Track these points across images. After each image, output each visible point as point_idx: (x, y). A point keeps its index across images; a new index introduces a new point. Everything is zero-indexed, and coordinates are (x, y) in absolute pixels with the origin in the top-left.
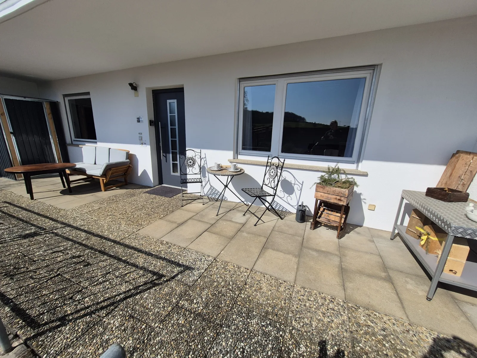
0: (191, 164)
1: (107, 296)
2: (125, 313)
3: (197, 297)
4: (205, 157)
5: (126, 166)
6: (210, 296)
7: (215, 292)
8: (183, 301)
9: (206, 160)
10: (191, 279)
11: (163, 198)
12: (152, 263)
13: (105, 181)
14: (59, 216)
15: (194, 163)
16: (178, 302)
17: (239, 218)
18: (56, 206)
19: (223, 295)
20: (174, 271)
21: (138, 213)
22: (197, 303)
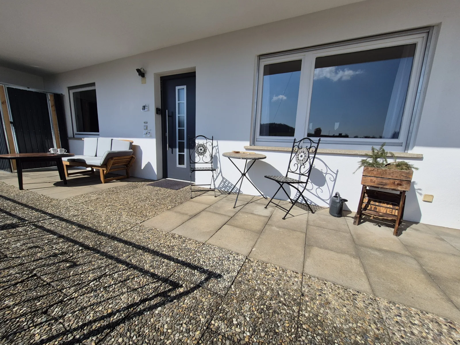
0: (202, 151)
1: (100, 309)
2: (127, 341)
3: (236, 313)
4: (217, 145)
5: (129, 157)
6: (256, 312)
7: (262, 307)
8: (217, 321)
9: (218, 149)
10: (220, 286)
11: (169, 191)
12: (164, 262)
13: (105, 172)
14: (50, 205)
15: (205, 151)
16: (209, 323)
17: (261, 211)
18: (48, 196)
19: (275, 312)
20: (194, 273)
21: (142, 204)
22: (238, 324)
